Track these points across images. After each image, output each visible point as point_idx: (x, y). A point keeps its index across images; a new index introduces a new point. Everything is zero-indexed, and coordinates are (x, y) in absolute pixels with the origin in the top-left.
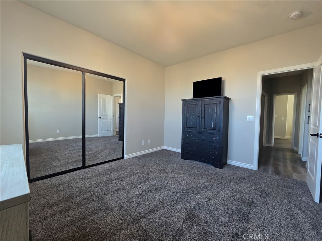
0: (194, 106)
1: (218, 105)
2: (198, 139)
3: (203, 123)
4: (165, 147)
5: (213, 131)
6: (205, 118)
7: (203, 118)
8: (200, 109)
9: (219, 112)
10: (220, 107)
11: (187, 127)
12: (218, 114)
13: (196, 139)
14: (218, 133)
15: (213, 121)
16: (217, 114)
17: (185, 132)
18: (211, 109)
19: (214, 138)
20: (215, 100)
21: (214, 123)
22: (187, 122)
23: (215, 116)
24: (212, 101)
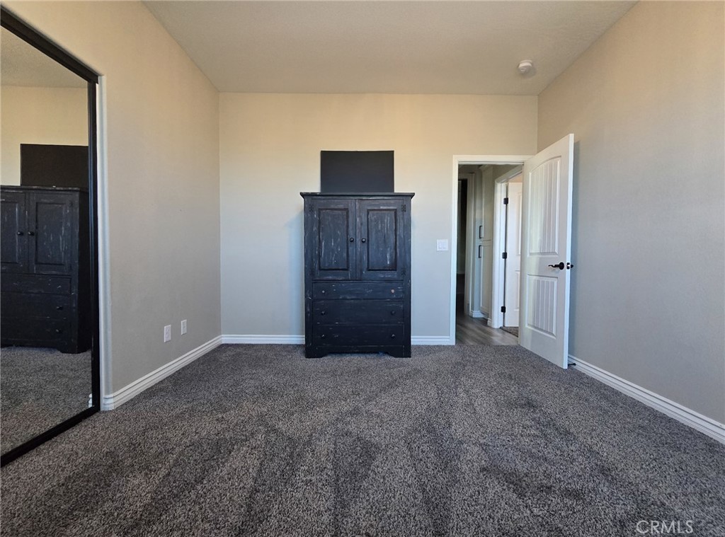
0: (340, 212)
1: (399, 213)
2: (353, 297)
3: (365, 257)
4: (226, 339)
5: (389, 275)
6: (370, 242)
7: (365, 245)
8: (356, 220)
9: (402, 228)
10: (403, 218)
11: (320, 269)
12: (399, 235)
13: (348, 298)
14: (401, 278)
15: (389, 249)
16: (398, 233)
17: (316, 282)
18: (382, 222)
19: (393, 291)
20: (392, 202)
21: (391, 255)
22: (319, 256)
23: (392, 237)
24: (384, 202)
